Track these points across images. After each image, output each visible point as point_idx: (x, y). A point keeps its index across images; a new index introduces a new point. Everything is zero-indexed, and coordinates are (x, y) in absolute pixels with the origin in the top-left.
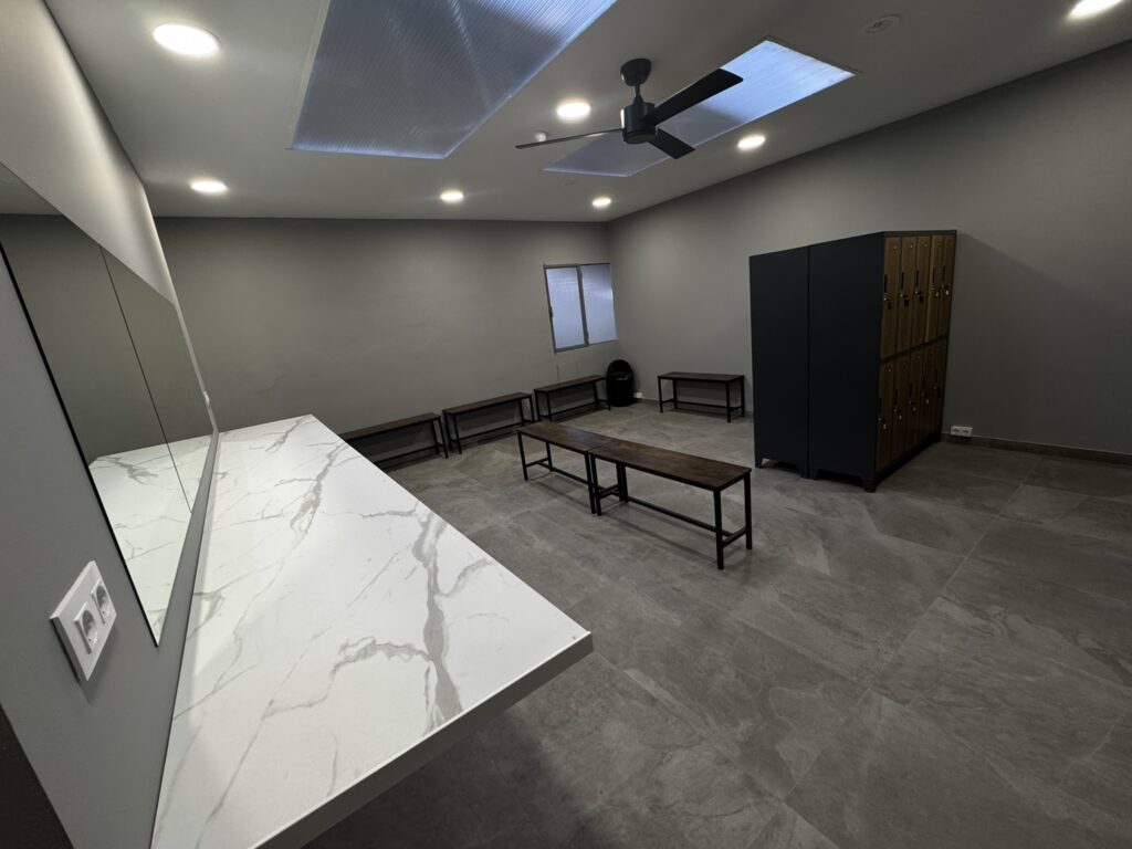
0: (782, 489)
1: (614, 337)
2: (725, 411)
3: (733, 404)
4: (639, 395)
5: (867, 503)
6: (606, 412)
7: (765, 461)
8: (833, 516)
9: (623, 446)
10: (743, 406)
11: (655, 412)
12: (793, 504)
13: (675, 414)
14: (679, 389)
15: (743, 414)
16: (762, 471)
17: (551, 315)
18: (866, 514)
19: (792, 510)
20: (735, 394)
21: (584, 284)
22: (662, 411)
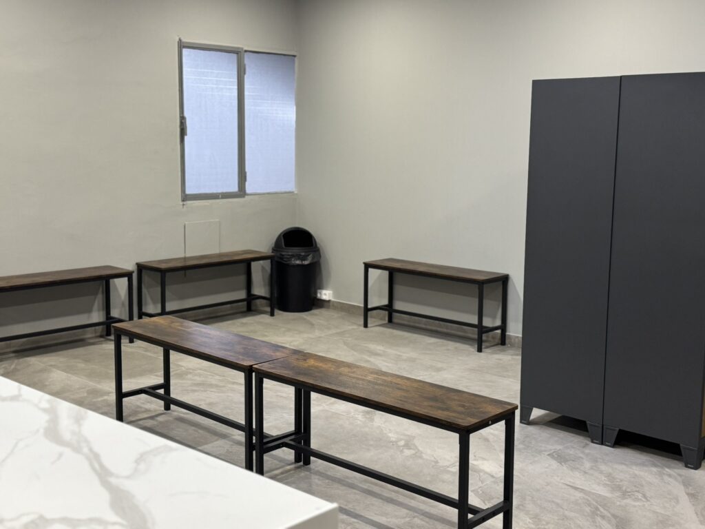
0: (560, 458)
1: (291, 186)
2: (473, 333)
3: (487, 322)
4: (326, 294)
5: (686, 483)
6: (265, 318)
7: (536, 413)
8: (637, 499)
9: (311, 362)
10: (503, 328)
11: (355, 325)
12: (578, 479)
13: (388, 331)
14: (398, 289)
15: (503, 341)
16: (531, 429)
17: (183, 132)
18: (684, 499)
19: (576, 489)
20: (492, 306)
21: (247, 86)
22: (366, 325)
